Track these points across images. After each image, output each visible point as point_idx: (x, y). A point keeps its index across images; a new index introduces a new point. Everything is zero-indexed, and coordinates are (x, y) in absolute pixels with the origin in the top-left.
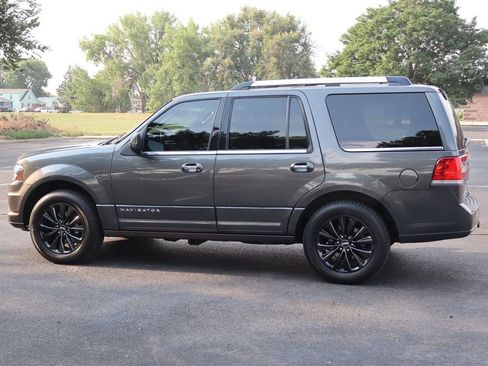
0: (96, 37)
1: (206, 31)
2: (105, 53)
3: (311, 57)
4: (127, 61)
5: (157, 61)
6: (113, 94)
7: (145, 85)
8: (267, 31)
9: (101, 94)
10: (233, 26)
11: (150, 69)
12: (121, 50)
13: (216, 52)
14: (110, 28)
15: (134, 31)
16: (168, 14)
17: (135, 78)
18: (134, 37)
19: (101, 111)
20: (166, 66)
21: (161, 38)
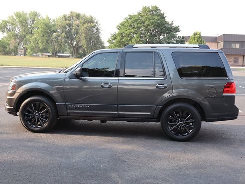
0: (3, 21)
1: (53, 21)
2: (7, 28)
3: (100, 35)
4: (17, 33)
5: (31, 33)
6: (10, 47)
7: (26, 44)
8: (81, 22)
9: (4, 47)
10: (66, 19)
11: (28, 37)
12: (14, 27)
13: (58, 30)
14: (9, 17)
15: (21, 19)
16: (36, 12)
17: (21, 41)
18: (21, 22)
19: (5, 55)
20: (36, 35)
21: (33, 23)
